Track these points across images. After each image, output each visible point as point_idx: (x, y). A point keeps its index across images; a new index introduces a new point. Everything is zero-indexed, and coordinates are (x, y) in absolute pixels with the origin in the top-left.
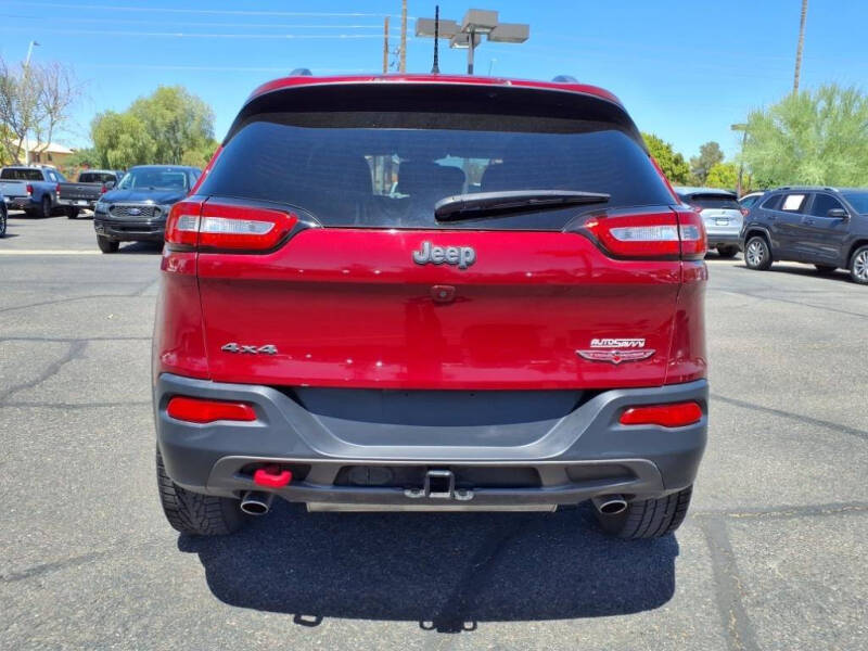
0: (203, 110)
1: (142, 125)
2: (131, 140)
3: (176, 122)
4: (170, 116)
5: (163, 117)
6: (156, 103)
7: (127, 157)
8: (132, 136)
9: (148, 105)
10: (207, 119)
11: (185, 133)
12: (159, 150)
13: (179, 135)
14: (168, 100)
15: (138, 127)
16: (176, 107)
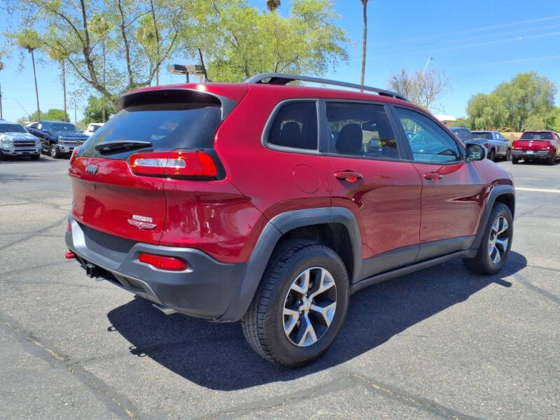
0: (548, 87)
1: (500, 100)
2: (492, 111)
3: (526, 96)
4: (522, 93)
5: (517, 94)
6: (514, 85)
7: (487, 122)
8: (492, 108)
9: (507, 87)
10: (550, 92)
11: (533, 104)
12: (510, 116)
13: (528, 106)
14: (523, 82)
15: (497, 102)
16: (528, 86)
